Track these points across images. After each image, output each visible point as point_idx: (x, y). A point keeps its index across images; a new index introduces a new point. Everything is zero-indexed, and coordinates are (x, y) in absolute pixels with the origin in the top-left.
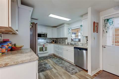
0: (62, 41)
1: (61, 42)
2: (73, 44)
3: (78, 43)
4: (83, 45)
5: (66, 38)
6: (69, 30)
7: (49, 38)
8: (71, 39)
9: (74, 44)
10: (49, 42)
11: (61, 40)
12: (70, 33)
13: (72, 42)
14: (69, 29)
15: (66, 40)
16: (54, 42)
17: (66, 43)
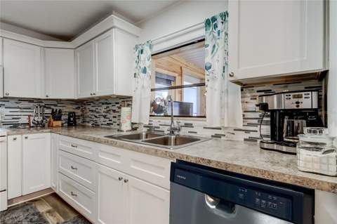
0: (105, 117)
1: (102, 119)
2: (162, 128)
3: (187, 125)
4: (218, 136)
5: (126, 100)
6: (142, 56)
7: (31, 100)
8: (153, 104)
9: (166, 130)
10: (24, 120)
11: (103, 109)
12: (145, 71)
13: (156, 122)
14: (142, 51)
15: (125, 110)
16: (59, 123)
17: (126, 127)
